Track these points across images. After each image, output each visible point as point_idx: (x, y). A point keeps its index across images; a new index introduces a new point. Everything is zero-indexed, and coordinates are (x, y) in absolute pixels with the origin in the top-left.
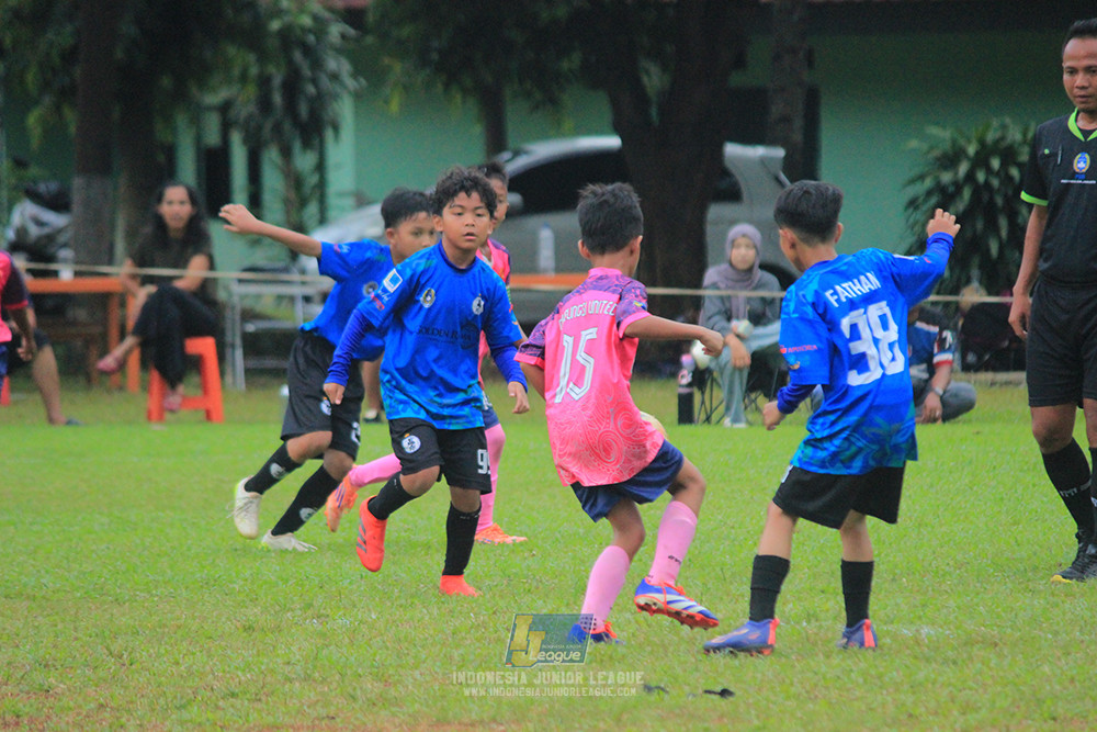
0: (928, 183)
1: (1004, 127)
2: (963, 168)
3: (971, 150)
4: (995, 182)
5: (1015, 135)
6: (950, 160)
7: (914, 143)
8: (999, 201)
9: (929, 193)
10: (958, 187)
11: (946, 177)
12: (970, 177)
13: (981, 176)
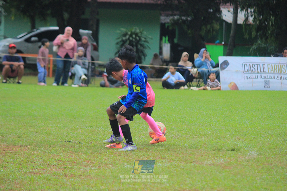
0: (120, 39)
1: (136, 29)
2: (127, 37)
3: (129, 33)
4: (134, 40)
5: (138, 31)
6: (125, 35)
7: (118, 31)
8: (134, 44)
9: (121, 41)
10: (126, 40)
11: (124, 38)
12: (129, 39)
13: (131, 38)
